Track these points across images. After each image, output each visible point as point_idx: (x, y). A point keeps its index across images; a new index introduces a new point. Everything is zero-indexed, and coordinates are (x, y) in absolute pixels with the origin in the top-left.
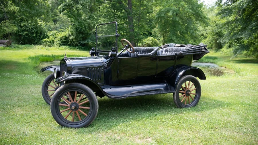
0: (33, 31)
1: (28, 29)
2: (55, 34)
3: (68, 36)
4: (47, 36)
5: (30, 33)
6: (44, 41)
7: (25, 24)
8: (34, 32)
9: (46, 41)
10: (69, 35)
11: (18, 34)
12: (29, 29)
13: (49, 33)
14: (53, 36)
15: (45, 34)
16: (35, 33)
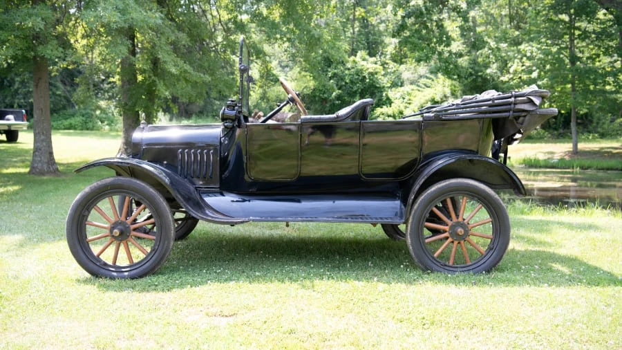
0: (355, 88)
1: (344, 83)
2: (409, 94)
3: (439, 100)
4: (387, 102)
5: (348, 94)
6: (378, 113)
7: (336, 71)
8: (355, 92)
9: (383, 114)
10: (445, 96)
11: (319, 96)
12: (346, 83)
13: (392, 94)
14: (404, 98)
15: (382, 96)
16: (360, 93)
